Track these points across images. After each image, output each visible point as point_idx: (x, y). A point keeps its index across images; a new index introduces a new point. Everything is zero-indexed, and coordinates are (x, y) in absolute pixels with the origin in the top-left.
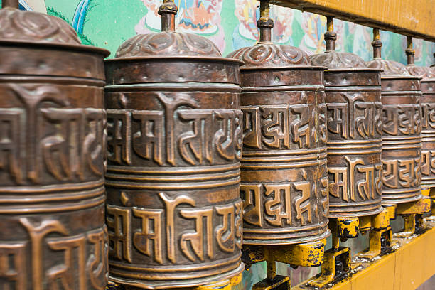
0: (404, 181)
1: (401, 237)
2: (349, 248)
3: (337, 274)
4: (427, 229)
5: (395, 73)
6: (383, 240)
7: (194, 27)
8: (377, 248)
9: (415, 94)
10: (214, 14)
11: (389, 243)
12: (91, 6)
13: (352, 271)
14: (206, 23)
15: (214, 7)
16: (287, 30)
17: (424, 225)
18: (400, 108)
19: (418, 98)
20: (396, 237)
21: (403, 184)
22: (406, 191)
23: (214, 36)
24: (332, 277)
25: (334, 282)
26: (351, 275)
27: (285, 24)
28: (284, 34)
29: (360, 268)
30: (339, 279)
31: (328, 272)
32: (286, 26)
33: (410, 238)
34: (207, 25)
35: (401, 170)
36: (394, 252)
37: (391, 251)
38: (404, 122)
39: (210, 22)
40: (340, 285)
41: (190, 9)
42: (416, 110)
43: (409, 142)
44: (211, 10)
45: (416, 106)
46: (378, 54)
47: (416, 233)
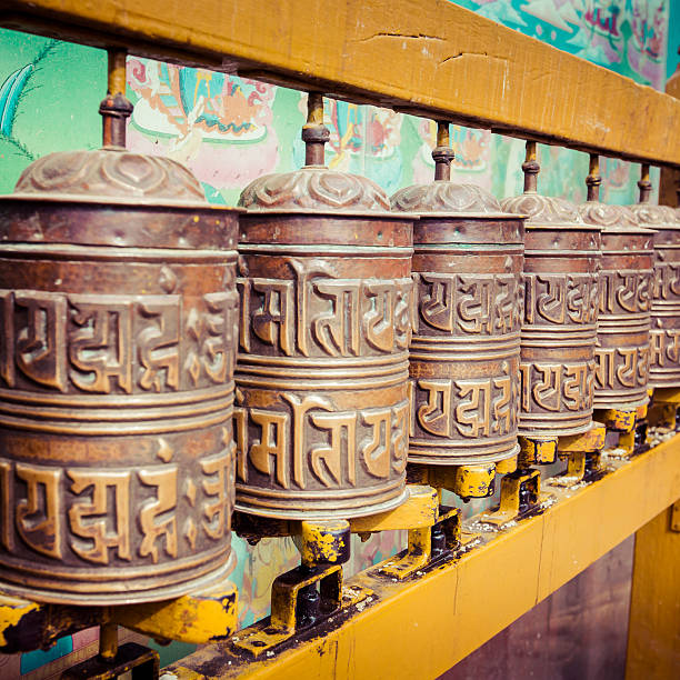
0: (572, 400)
1: (559, 486)
2: (459, 511)
3: (433, 554)
4: (606, 473)
5: (564, 219)
6: (524, 493)
7: (222, 129)
8: (513, 507)
9: (594, 256)
10: (261, 107)
11: (534, 498)
12: (26, 89)
13: (463, 549)
14: (245, 122)
15: (260, 95)
16: (392, 136)
17: (602, 465)
18: (571, 279)
19: (598, 264)
20: (550, 485)
21: (570, 404)
22: (573, 415)
23: (260, 144)
24: (424, 559)
25: (427, 569)
26: (458, 557)
27: (388, 126)
28: (385, 142)
29: (478, 541)
30: (437, 562)
31: (418, 551)
32: (390, 130)
33: (573, 488)
34: (247, 127)
35: (567, 381)
36: (542, 512)
37: (537, 512)
38: (576, 303)
39: (252, 121)
40: (437, 573)
41: (216, 98)
42: (594, 282)
43: (581, 335)
44: (256, 102)
45: (595, 275)
46: (532, 185)
47: (587, 479)
